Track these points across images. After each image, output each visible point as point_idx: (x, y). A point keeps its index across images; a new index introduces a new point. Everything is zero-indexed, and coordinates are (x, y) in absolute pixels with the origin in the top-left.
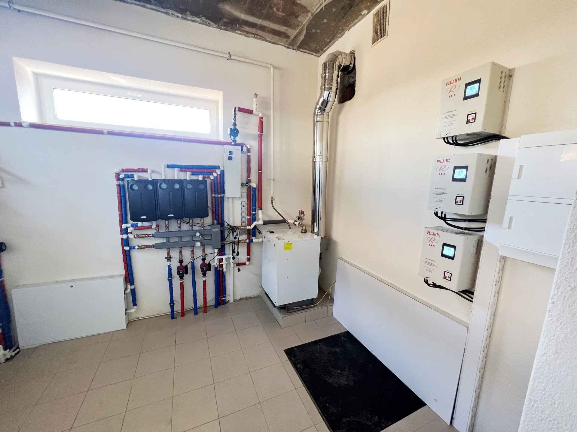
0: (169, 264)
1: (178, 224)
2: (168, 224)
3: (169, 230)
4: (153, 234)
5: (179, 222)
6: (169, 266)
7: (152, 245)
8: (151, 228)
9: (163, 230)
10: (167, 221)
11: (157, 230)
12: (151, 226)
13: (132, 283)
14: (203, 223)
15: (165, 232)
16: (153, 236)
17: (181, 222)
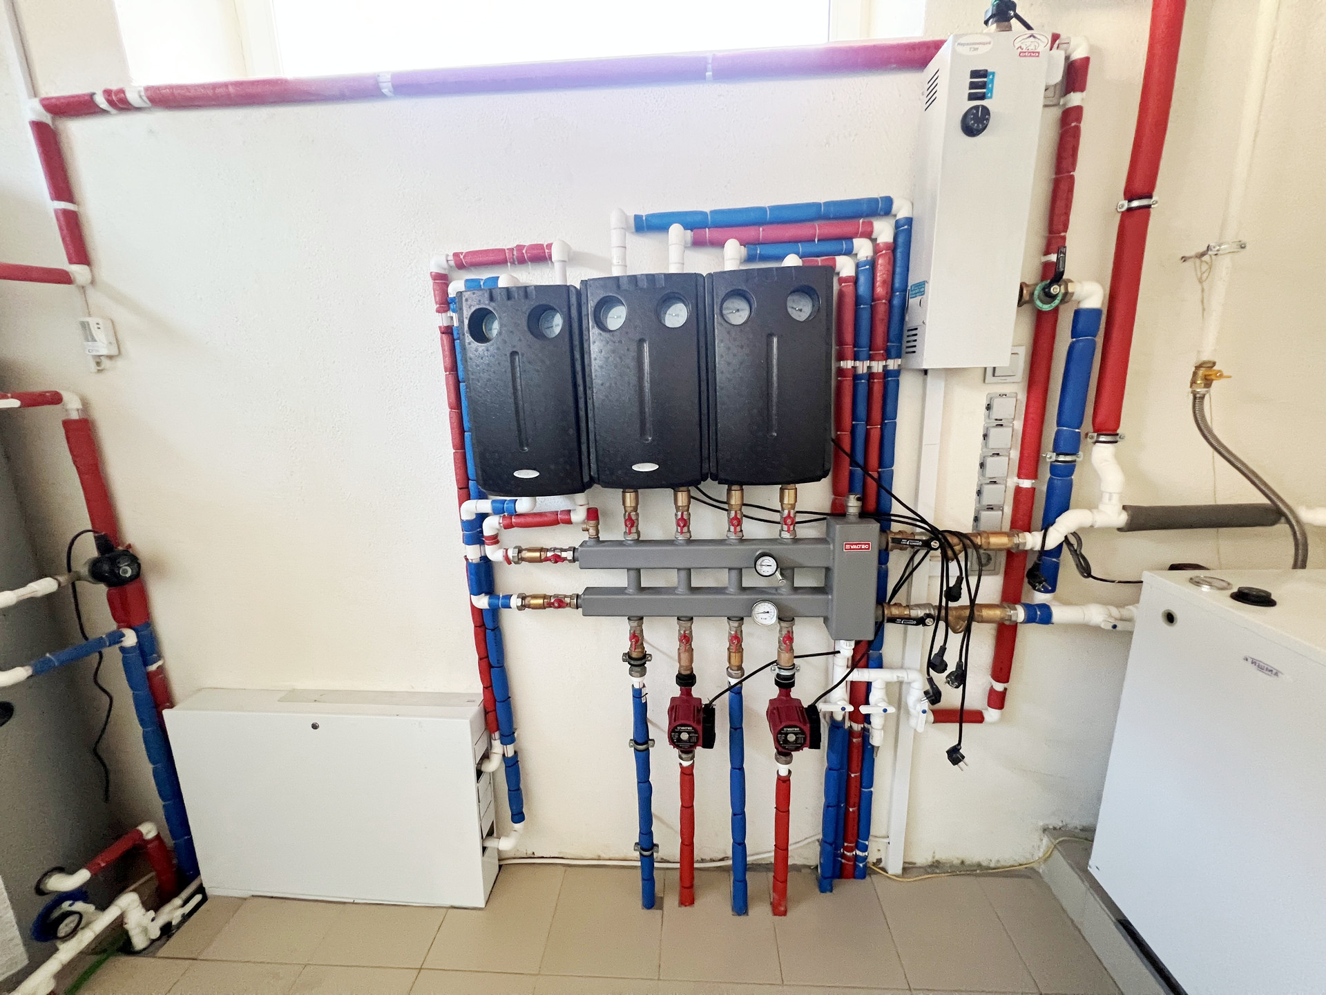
0: (637, 686)
1: (677, 508)
2: (635, 509)
3: (638, 533)
4: (574, 550)
5: (682, 498)
6: (638, 695)
7: (571, 597)
8: (569, 522)
9: (614, 531)
10: (633, 495)
11: (592, 531)
12: (569, 511)
13: (509, 737)
14: (793, 506)
15: (620, 543)
16: (574, 560)
17: (690, 497)
